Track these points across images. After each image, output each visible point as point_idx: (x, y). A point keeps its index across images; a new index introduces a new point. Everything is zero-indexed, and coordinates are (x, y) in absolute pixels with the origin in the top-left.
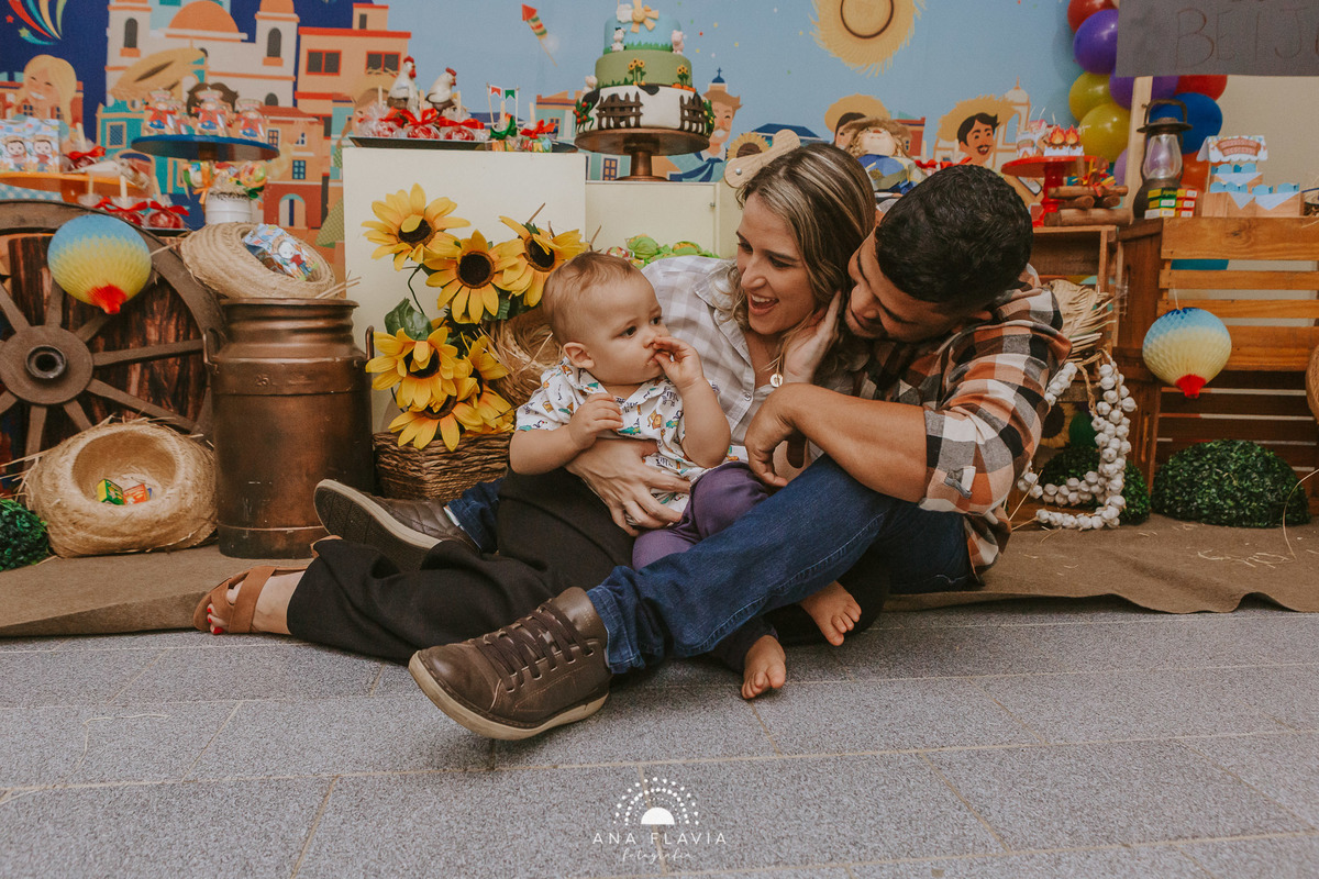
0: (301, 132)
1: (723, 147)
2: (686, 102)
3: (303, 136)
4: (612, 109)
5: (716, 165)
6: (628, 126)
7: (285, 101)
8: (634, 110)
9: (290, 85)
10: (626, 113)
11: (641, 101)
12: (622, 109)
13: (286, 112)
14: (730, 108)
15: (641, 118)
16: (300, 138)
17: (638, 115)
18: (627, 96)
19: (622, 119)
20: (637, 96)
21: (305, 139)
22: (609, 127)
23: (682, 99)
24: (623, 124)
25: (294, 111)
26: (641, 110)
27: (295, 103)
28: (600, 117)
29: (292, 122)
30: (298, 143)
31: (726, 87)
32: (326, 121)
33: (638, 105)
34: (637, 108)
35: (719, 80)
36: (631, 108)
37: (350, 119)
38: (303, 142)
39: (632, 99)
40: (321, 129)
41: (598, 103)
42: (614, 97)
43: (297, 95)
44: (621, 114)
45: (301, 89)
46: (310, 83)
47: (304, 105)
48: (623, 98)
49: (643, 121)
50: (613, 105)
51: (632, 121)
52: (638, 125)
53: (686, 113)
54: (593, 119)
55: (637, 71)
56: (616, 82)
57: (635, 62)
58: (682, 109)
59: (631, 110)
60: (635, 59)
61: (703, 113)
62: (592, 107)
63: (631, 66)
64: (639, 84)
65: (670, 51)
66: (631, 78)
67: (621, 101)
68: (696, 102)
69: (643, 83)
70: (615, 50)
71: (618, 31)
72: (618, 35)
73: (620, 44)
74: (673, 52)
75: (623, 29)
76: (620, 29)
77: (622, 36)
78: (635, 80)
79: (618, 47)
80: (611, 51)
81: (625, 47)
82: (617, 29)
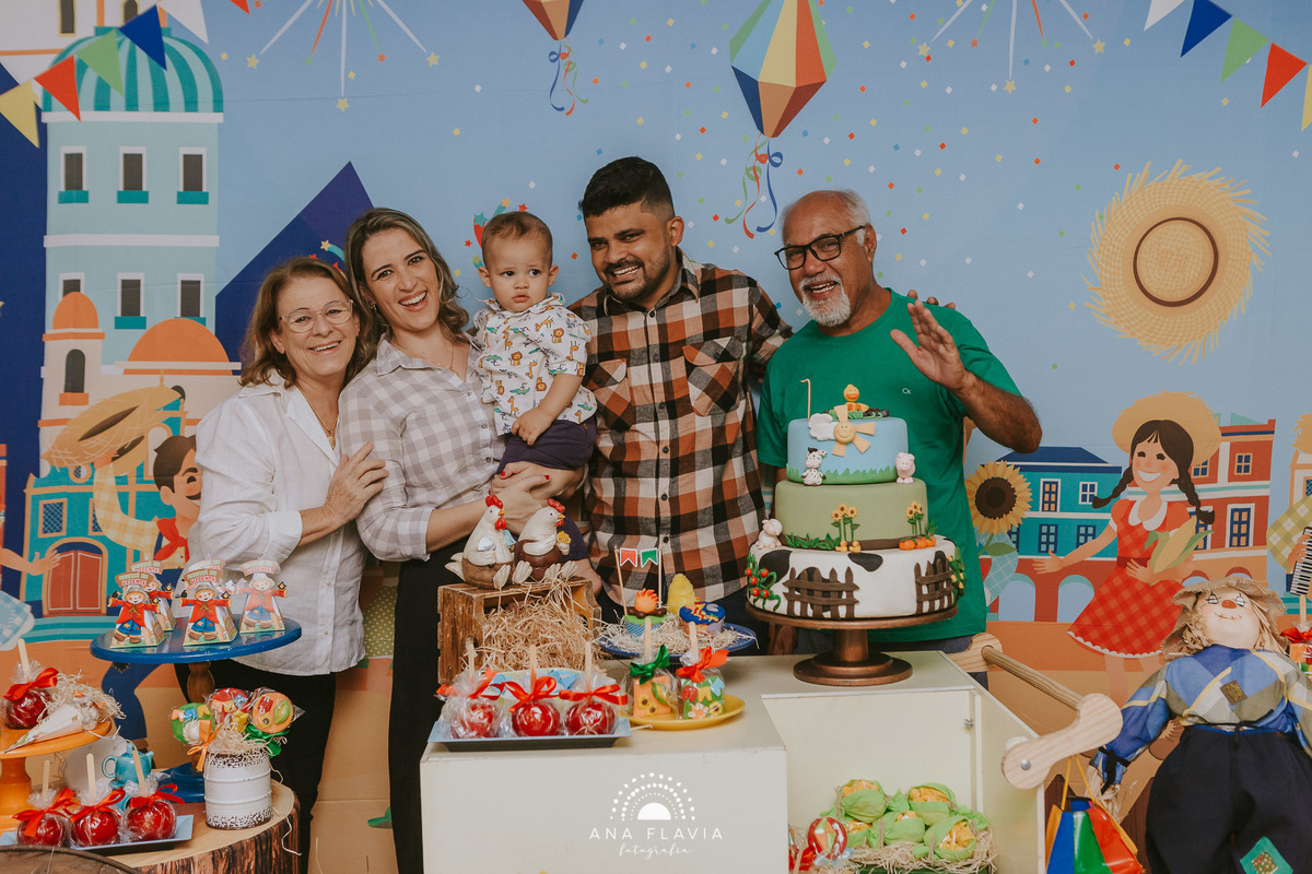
2: (923, 575)
4: (810, 592)
6: (835, 618)
8: (844, 596)
10: (833, 597)
11: (855, 582)
12: (826, 594)
15: (856, 606)
17: (851, 603)
18: (833, 572)
19: (826, 608)
20: (849, 573)
22: (804, 616)
23: (918, 568)
24: (827, 614)
26: (856, 595)
28: (791, 599)
33: (851, 587)
34: (850, 593)
36: (840, 593)
39: (841, 579)
41: (786, 578)
42: (811, 572)
44: (824, 601)
48: (826, 575)
49: (859, 611)
50: (810, 585)
51: (842, 611)
52: (850, 618)
53: (925, 590)
54: (778, 598)
55: (845, 524)
56: (812, 537)
57: (842, 509)
58: (919, 586)
59: (840, 596)
60: (842, 505)
61: (949, 580)
62: (778, 581)
63: (836, 516)
64: (849, 545)
65: (895, 481)
66: (835, 535)
67: (824, 580)
68: (939, 567)
69: (855, 543)
70: (809, 483)
71: (814, 453)
72: (813, 460)
73: (816, 473)
74: (899, 480)
75: (820, 452)
76: (816, 450)
77: (819, 461)
78: (843, 543)
79: (813, 477)
80: (802, 483)
81: (824, 478)
82: (811, 450)
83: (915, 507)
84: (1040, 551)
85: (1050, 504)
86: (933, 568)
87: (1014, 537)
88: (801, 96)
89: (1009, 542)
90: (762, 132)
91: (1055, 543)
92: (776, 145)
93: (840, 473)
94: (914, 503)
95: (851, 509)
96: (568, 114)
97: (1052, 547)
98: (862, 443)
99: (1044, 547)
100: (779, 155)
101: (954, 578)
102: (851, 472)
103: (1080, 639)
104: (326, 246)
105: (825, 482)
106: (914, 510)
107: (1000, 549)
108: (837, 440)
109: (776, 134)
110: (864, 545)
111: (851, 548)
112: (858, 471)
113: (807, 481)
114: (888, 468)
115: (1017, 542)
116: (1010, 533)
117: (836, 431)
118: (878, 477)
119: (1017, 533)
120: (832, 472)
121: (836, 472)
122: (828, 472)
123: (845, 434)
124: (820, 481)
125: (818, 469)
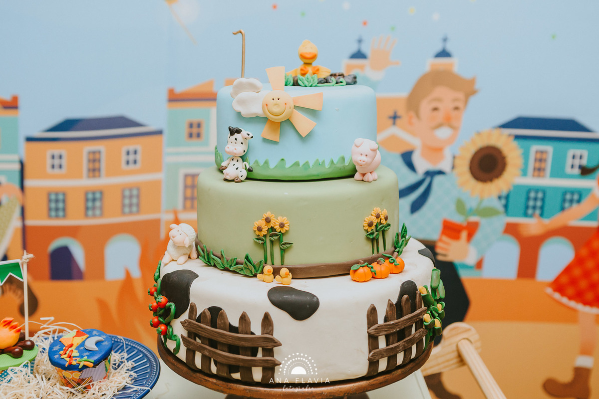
1: (448, 153)
2: (381, 321)
4: (213, 343)
5: (438, 179)
6: (248, 382)
8: (260, 355)
11: (276, 336)
12: (234, 348)
14: (460, 95)
17: (270, 364)
18: (244, 318)
19: (235, 367)
20: (267, 321)
22: (207, 372)
24: (237, 376)
26: (277, 357)
28: (189, 347)
31: (456, 65)
33: (269, 345)
34: (269, 352)
35: (444, 54)
36: (255, 350)
39: (256, 329)
41: (185, 316)
42: (215, 315)
44: (232, 357)
48: (235, 322)
50: (212, 334)
51: (257, 373)
52: (269, 382)
53: (382, 344)
55: (272, 242)
56: (229, 255)
57: (268, 221)
58: (373, 339)
59: (254, 353)
60: (268, 214)
61: (420, 323)
62: (177, 316)
63: (260, 229)
64: (276, 272)
65: (352, 176)
66: (257, 256)
67: (232, 329)
68: (406, 307)
69: (284, 271)
70: (228, 177)
71: (236, 135)
72: (235, 144)
74: (357, 176)
75: (244, 133)
76: (239, 131)
77: (244, 147)
78: (268, 268)
79: (234, 169)
81: (250, 170)
82: (233, 131)
83: (378, 217)
84: (526, 215)
85: (539, 171)
86: (397, 309)
87: (503, 202)
89: (499, 205)
91: (542, 208)
93: (272, 165)
94: (377, 210)
95: (280, 219)
97: (538, 212)
98: (303, 123)
99: (530, 211)
101: (427, 317)
102: (288, 165)
103: (557, 296)
106: (375, 221)
107: (488, 212)
108: (266, 119)
110: (296, 273)
111: (277, 277)
112: (297, 164)
113: (229, 173)
114: (342, 159)
115: (506, 206)
116: (500, 198)
117: (264, 105)
118: (326, 170)
119: (507, 197)
120: (261, 163)
121: (266, 163)
122: (256, 162)
123: (276, 110)
124: (245, 174)
125: (243, 158)
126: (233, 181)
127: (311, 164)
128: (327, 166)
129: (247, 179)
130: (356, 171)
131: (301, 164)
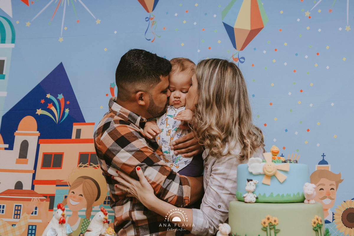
0: (35, 206)
1: (330, 212)
3: (36, 208)
7: (27, 186)
9: (31, 175)
13: (27, 193)
14: (334, 183)
16: (34, 210)
21: (37, 211)
25: (32, 192)
27: (33, 187)
29: (30, 200)
30: (32, 214)
31: (329, 167)
32: (51, 198)
35: (323, 162)
37: (66, 197)
38: (36, 213)
40: (47, 204)
43: (34, 182)
45: (37, 178)
46: (43, 174)
47: (39, 189)
55: (270, 229)
57: (268, 219)
60: (268, 216)
63: (264, 223)
70: (247, 201)
71: (250, 182)
72: (250, 186)
73: (251, 195)
74: (306, 201)
75: (254, 181)
76: (251, 180)
77: (254, 187)
79: (250, 197)
80: (244, 201)
81: (257, 198)
82: (249, 181)
83: (317, 219)
88: (253, 34)
90: (236, 48)
92: (242, 54)
93: (267, 196)
94: (317, 217)
95: (274, 218)
96: (152, 42)
98: (281, 176)
100: (243, 58)
102: (275, 195)
104: (49, 96)
105: (257, 201)
106: (317, 221)
108: (265, 175)
109: (242, 49)
112: (278, 195)
113: (247, 199)
114: (298, 193)
117: (264, 168)
118: (292, 198)
120: (262, 195)
121: (264, 194)
122: (260, 194)
123: (270, 170)
124: (255, 200)
125: (253, 192)
126: (250, 203)
127: (285, 195)
128: (292, 196)
129: (256, 202)
130: (305, 199)
131: (281, 195)
